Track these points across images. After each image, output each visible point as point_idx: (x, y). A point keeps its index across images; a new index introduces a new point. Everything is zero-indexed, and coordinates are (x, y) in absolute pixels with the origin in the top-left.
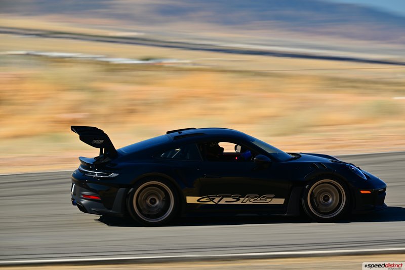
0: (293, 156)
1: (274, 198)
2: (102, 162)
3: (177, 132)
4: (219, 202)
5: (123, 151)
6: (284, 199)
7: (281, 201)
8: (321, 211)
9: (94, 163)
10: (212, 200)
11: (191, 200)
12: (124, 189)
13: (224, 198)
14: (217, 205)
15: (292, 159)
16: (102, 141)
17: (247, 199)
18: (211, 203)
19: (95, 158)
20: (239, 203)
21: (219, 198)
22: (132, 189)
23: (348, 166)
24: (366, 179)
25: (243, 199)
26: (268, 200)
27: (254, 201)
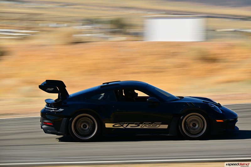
0: (179, 98)
4: (126, 127)
6: (168, 125)
7: (166, 126)
8: (192, 133)
10: (122, 126)
11: (108, 125)
12: (66, 118)
13: (130, 124)
14: (125, 129)
16: (53, 89)
17: (144, 125)
18: (122, 127)
20: (139, 127)
21: (127, 125)
22: (71, 118)
23: (209, 104)
24: (222, 112)
25: (142, 125)
26: (158, 126)
27: (149, 126)
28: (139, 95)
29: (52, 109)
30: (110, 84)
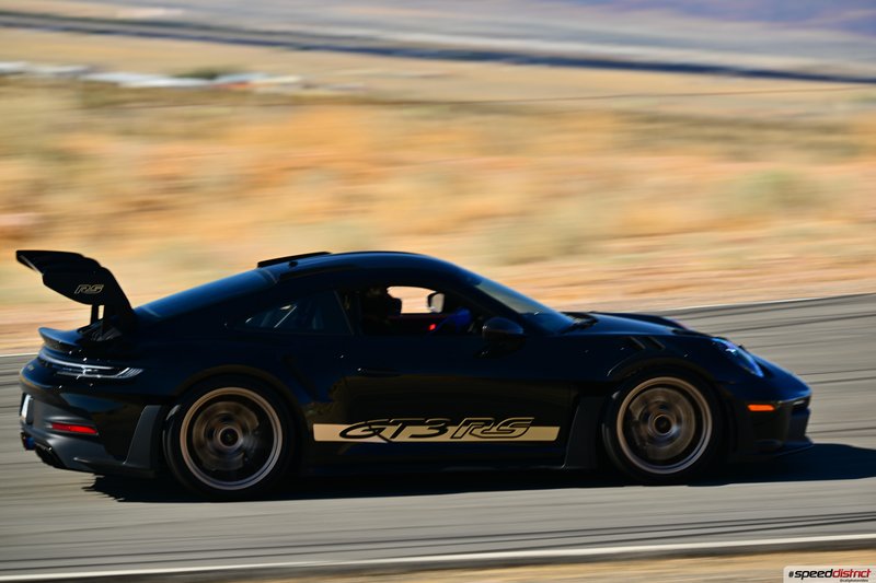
0: (578, 321)
1: (532, 425)
2: (100, 339)
3: (287, 263)
4: (394, 436)
5: (152, 312)
6: (558, 428)
7: (549, 433)
9: (77, 342)
10: (377, 433)
11: (325, 432)
12: (158, 407)
13: (408, 428)
14: (390, 446)
15: (576, 326)
16: (101, 287)
17: (465, 428)
18: (376, 439)
19: (79, 330)
20: (445, 438)
21: (396, 428)
22: (176, 407)
24: (760, 374)
25: (456, 428)
26: (519, 431)
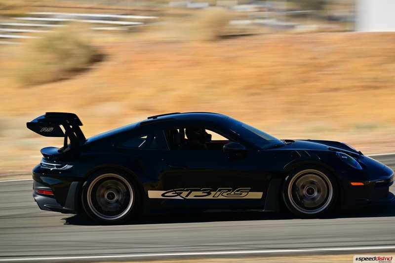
1: (251, 191)
4: (187, 196)
6: (262, 193)
7: (258, 195)
10: (179, 194)
12: (77, 182)
13: (193, 192)
14: (185, 201)
16: (52, 129)
17: (219, 193)
18: (178, 198)
20: (210, 197)
21: (188, 192)
22: (86, 182)
23: (338, 154)
24: (361, 168)
25: (215, 192)
26: (244, 194)
27: (227, 195)
28: (213, 139)
29: (53, 167)
30: (158, 118)
